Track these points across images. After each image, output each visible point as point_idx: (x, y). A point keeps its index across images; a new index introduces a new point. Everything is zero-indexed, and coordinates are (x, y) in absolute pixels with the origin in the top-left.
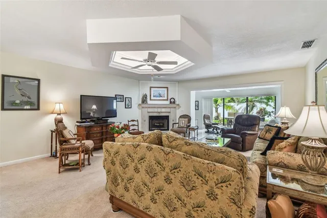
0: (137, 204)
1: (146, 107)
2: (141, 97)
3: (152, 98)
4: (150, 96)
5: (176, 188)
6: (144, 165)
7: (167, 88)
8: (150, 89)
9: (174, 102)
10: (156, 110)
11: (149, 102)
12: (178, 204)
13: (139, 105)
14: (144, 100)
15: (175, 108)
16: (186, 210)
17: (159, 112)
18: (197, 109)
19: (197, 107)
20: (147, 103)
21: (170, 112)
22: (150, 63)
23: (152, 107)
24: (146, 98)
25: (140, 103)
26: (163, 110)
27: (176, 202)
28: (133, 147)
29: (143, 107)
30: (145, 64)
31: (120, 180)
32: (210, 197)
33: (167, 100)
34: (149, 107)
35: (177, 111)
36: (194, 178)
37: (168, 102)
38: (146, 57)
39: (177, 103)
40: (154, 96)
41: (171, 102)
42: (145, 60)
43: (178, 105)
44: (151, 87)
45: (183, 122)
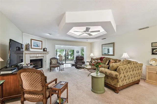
1: (29, 54)
3: (33, 47)
4: (31, 45)
7: (42, 42)
8: (31, 41)
10: (35, 55)
14: (28, 48)
15: (46, 54)
17: (37, 57)
21: (43, 57)
22: (86, 32)
23: (33, 54)
26: (40, 55)
30: (84, 33)
33: (42, 49)
34: (31, 54)
37: (42, 50)
38: (85, 30)
40: (34, 46)
41: (44, 50)
42: (84, 31)
45: (55, 61)
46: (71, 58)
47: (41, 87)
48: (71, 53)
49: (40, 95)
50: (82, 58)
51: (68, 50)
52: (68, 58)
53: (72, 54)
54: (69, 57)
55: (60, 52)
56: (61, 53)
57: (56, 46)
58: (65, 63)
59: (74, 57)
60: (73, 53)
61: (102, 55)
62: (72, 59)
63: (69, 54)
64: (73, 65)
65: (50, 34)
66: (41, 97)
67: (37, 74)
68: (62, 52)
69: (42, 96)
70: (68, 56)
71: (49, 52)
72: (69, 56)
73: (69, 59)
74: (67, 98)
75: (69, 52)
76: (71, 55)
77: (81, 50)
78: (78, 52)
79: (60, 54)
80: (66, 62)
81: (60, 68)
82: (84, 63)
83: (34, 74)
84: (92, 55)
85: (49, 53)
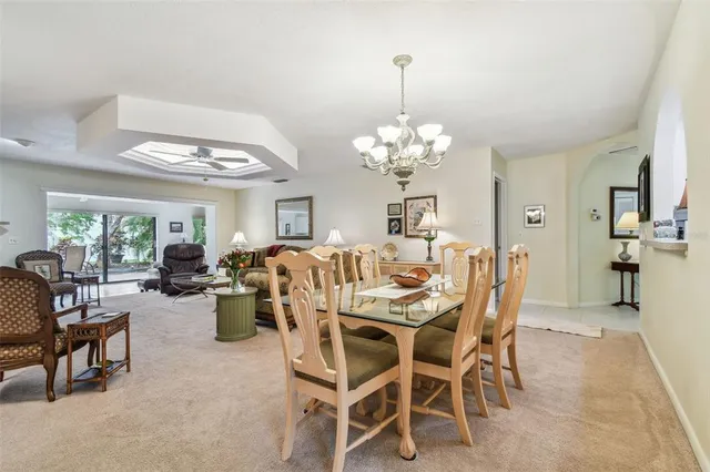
30: (194, 159)
42: (194, 155)
45: (46, 268)
46: (141, 260)
47: (38, 321)
48: (136, 234)
49: (30, 348)
50: (196, 253)
51: (119, 220)
52: (118, 258)
53: (144, 236)
54: (129, 255)
55: (65, 226)
56: (71, 233)
57: (48, 193)
58: (106, 282)
59: (155, 249)
60: (152, 233)
61: (278, 238)
62: (146, 264)
63: (128, 236)
64: (149, 285)
65: (25, 142)
66: (35, 351)
67: (21, 283)
68: (81, 228)
69: (40, 348)
70: (120, 248)
71: (5, 226)
72: (124, 246)
73: (127, 265)
74: (128, 358)
75: (126, 229)
76: (137, 245)
77: (194, 217)
78: (176, 228)
79: (63, 237)
80: (109, 276)
81: (79, 297)
82: (203, 270)
83: (11, 283)
84: (239, 238)
85: (5, 231)
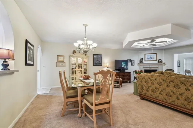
0: (152, 96)
1: (142, 65)
2: (139, 60)
3: (146, 60)
4: (145, 59)
5: (171, 89)
6: (157, 81)
7: (156, 54)
8: (145, 55)
9: (161, 62)
10: (148, 66)
11: (144, 62)
12: (172, 94)
13: (138, 64)
14: (141, 61)
15: (162, 65)
16: (176, 96)
17: (150, 68)
18: (179, 66)
19: (179, 65)
20: (143, 62)
21: (158, 68)
23: (146, 65)
24: (142, 60)
25: (139, 63)
26: (153, 66)
27: (171, 93)
28: (151, 76)
29: (140, 65)
31: (144, 88)
32: (187, 91)
33: (156, 60)
34: (144, 65)
35: (163, 67)
36: (180, 85)
37: (157, 62)
38: (150, 42)
39: (163, 62)
41: (159, 62)
43: (164, 63)
44: (145, 54)
